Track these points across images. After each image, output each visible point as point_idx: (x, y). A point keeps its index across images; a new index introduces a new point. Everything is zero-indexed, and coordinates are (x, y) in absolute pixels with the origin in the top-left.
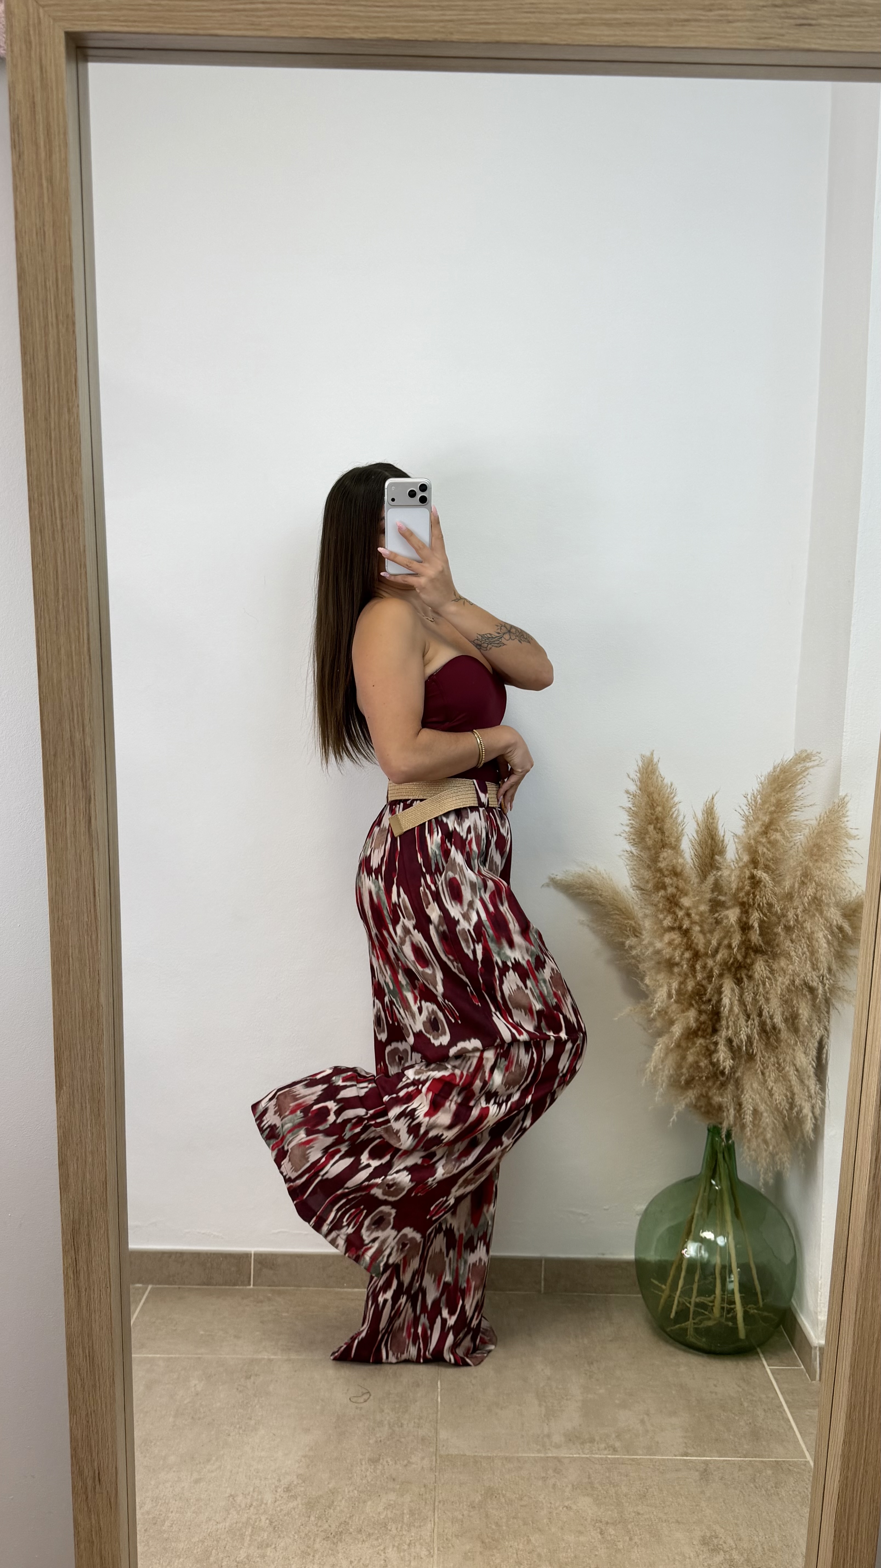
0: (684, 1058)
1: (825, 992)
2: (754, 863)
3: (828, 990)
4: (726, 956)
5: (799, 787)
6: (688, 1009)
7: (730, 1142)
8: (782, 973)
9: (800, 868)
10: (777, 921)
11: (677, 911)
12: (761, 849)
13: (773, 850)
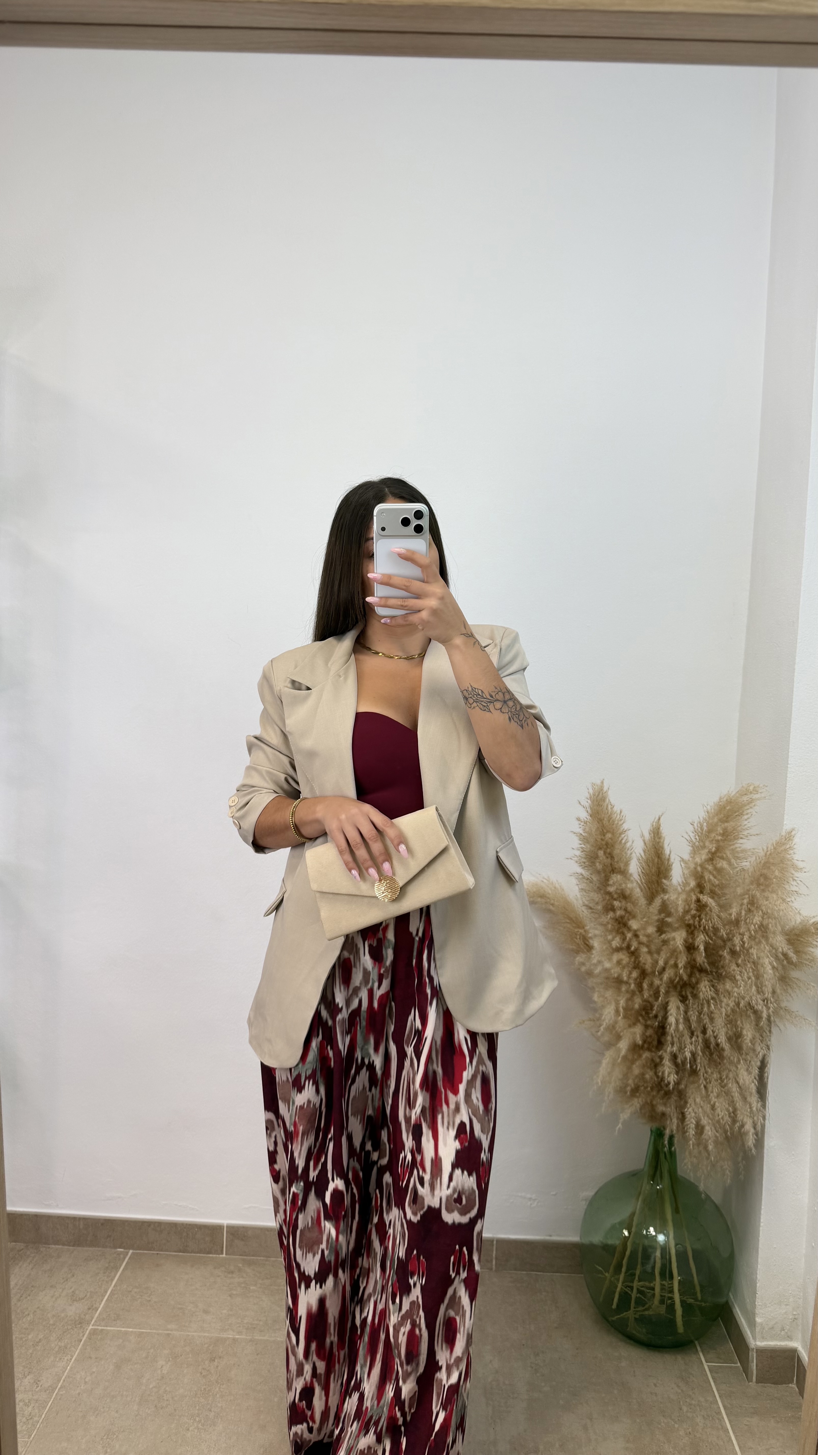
0: (629, 1068)
1: (769, 1016)
2: (700, 887)
3: (771, 1013)
4: (672, 974)
5: (746, 817)
6: (634, 1024)
7: (673, 1149)
8: (726, 994)
9: (747, 896)
10: (722, 944)
11: (626, 932)
12: (707, 876)
13: (719, 877)
